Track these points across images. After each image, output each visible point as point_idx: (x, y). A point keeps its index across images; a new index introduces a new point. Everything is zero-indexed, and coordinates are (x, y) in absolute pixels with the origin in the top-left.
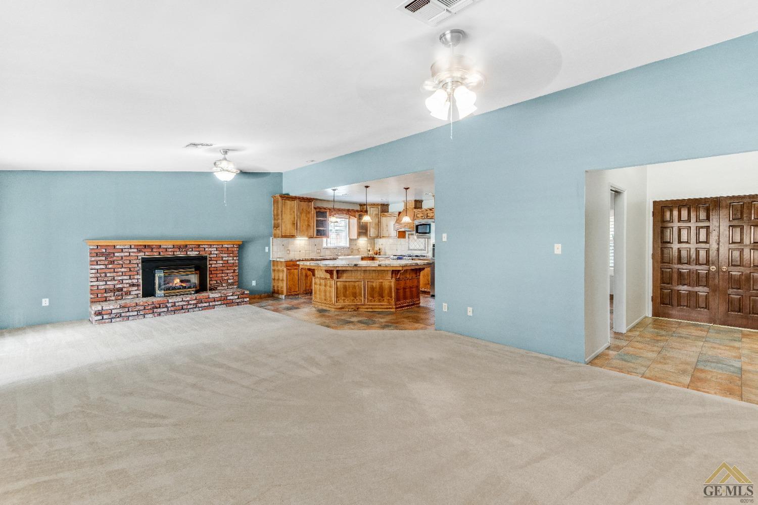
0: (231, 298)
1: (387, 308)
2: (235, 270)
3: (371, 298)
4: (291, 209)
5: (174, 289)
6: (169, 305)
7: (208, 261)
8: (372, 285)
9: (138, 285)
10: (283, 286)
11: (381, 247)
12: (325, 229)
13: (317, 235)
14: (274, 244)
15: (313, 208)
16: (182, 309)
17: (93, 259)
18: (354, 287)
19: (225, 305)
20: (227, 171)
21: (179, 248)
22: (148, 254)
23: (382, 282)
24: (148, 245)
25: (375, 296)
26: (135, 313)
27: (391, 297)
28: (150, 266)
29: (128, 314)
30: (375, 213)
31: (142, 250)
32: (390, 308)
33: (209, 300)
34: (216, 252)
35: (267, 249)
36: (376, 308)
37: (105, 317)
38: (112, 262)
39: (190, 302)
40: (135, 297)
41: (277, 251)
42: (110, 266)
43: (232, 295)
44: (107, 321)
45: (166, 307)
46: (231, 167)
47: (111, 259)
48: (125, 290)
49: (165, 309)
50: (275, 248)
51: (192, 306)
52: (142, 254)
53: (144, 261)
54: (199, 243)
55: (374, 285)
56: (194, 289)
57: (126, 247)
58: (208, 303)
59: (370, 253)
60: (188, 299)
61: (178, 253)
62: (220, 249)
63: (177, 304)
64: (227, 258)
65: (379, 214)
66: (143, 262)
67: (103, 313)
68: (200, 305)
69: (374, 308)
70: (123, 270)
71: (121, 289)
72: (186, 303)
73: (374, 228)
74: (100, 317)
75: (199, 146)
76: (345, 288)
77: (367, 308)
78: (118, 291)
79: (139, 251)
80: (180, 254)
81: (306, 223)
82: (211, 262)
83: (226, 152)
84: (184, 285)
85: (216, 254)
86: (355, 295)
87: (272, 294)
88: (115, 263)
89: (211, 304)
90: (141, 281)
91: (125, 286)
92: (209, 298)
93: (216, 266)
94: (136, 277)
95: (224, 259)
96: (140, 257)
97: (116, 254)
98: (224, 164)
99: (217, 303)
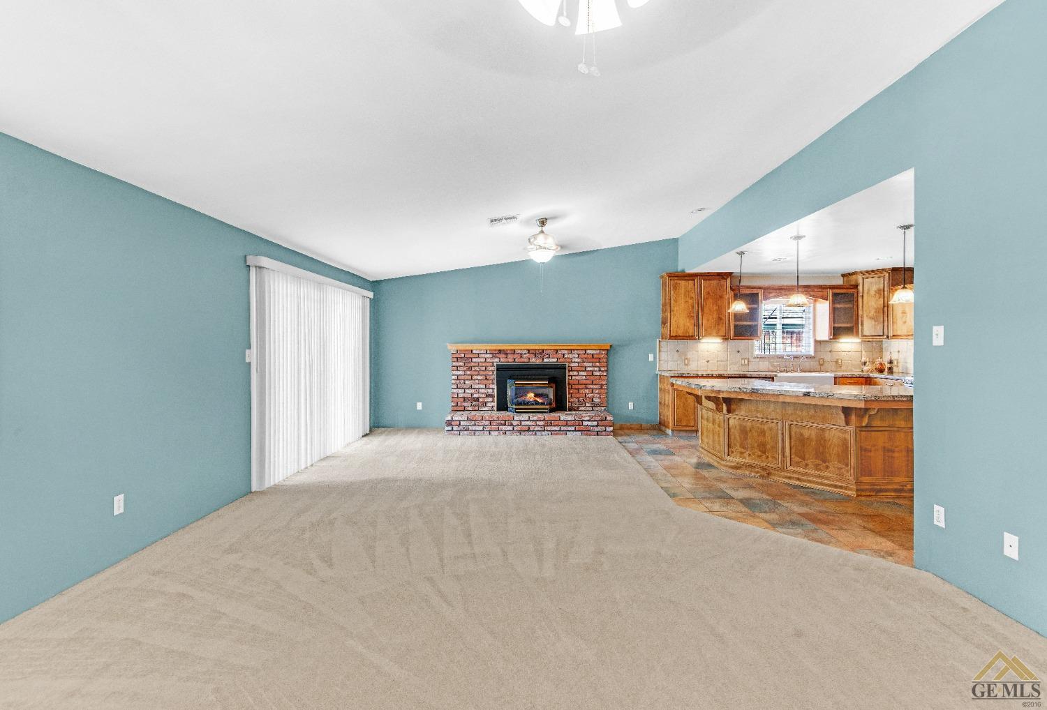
0: (589, 423)
1: (836, 487)
2: (602, 385)
3: (797, 459)
4: (687, 292)
5: (527, 403)
6: (515, 423)
7: (567, 371)
8: (802, 435)
9: (492, 396)
10: (669, 415)
11: (894, 357)
12: (756, 323)
13: (736, 335)
14: (662, 349)
15: (729, 289)
16: (529, 430)
17: (454, 364)
18: (762, 433)
19: (580, 433)
20: (545, 248)
21: (535, 353)
22: (503, 360)
23: (823, 430)
24: (504, 350)
25: (807, 456)
26: (481, 428)
27: (847, 465)
28: (506, 373)
29: (474, 428)
30: (874, 288)
31: (497, 355)
32: (841, 487)
33: (560, 423)
34: (577, 360)
35: (651, 358)
36: (810, 482)
37: (455, 428)
38: (470, 369)
39: (538, 423)
40: (490, 410)
41: (667, 359)
42: (469, 373)
43: (589, 421)
44: (456, 433)
45: (512, 425)
46: (550, 242)
47: (469, 365)
48: (481, 400)
49: (510, 428)
50: (664, 356)
51: (539, 429)
52: (497, 360)
53: (499, 368)
54: (558, 348)
55: (806, 433)
56: (547, 407)
57: (482, 352)
58: (559, 428)
59: (866, 368)
60: (535, 418)
61: (534, 360)
62: (583, 356)
63: (523, 423)
64: (591, 369)
65: (886, 289)
66: (497, 370)
67: (453, 423)
68: (549, 428)
69: (804, 481)
70: (479, 377)
71: (477, 400)
72: (533, 424)
73: (872, 318)
74: (450, 428)
75: (504, 221)
76: (744, 432)
77: (790, 478)
78: (475, 401)
79: (494, 357)
80: (535, 361)
81: (715, 315)
82: (571, 373)
83: (543, 222)
84: (539, 400)
85: (578, 363)
86: (763, 448)
87: (659, 428)
88: (473, 369)
89: (563, 428)
90: (495, 391)
91: (482, 395)
92: (560, 420)
93: (577, 378)
94: (491, 386)
95: (588, 369)
96: (495, 364)
97: (474, 360)
98: (541, 240)
99: (570, 428)
